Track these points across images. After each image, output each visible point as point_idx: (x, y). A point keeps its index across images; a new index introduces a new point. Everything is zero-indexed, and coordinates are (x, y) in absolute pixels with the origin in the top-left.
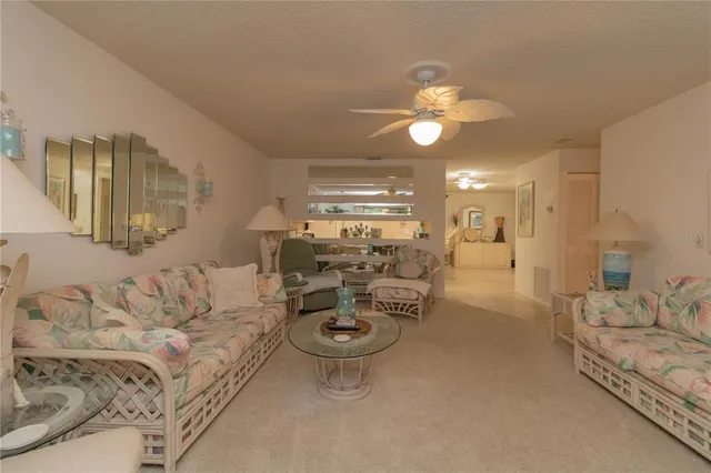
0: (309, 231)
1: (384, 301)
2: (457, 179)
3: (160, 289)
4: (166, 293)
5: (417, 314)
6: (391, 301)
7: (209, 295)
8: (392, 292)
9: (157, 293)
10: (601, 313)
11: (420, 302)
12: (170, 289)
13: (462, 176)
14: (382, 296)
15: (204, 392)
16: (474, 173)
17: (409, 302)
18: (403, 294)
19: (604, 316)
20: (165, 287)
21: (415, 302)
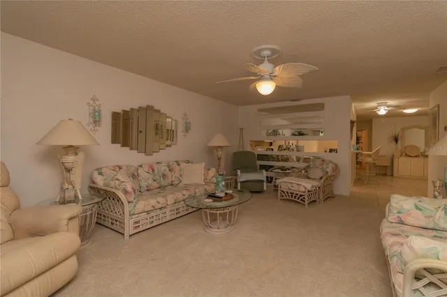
0: (272, 147)
1: (285, 191)
2: (376, 108)
3: (153, 170)
4: (156, 172)
5: (304, 201)
6: (289, 191)
7: (181, 176)
8: (290, 185)
9: (151, 172)
10: (399, 212)
11: (306, 194)
12: (158, 171)
13: (380, 105)
14: (284, 187)
15: (148, 212)
16: (391, 102)
17: (300, 193)
18: (296, 188)
19: (400, 215)
20: (156, 169)
21: (303, 194)
